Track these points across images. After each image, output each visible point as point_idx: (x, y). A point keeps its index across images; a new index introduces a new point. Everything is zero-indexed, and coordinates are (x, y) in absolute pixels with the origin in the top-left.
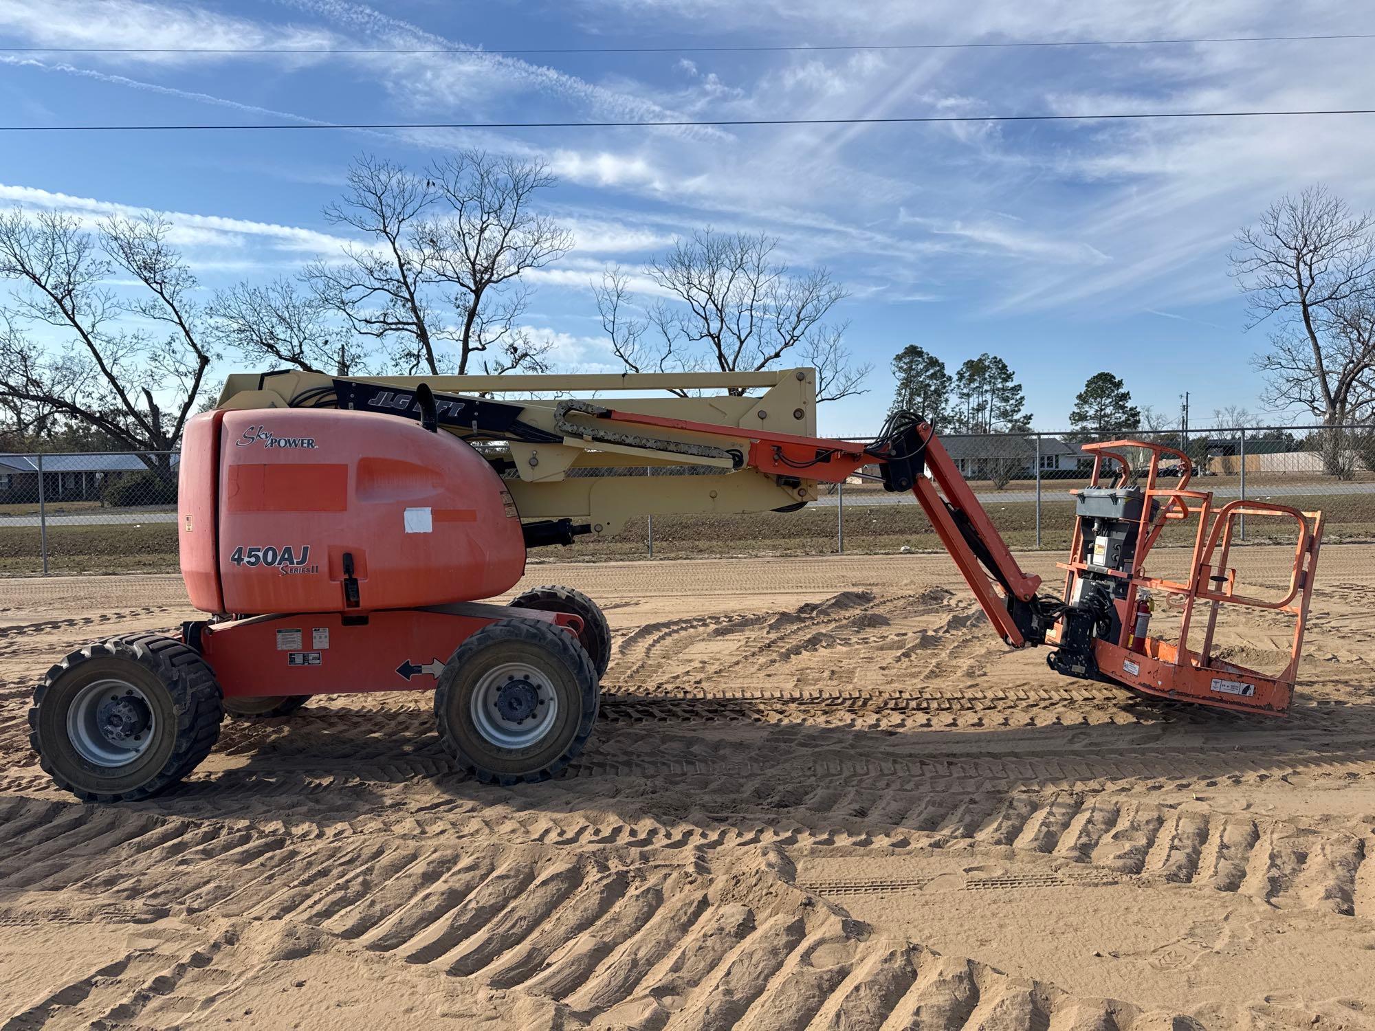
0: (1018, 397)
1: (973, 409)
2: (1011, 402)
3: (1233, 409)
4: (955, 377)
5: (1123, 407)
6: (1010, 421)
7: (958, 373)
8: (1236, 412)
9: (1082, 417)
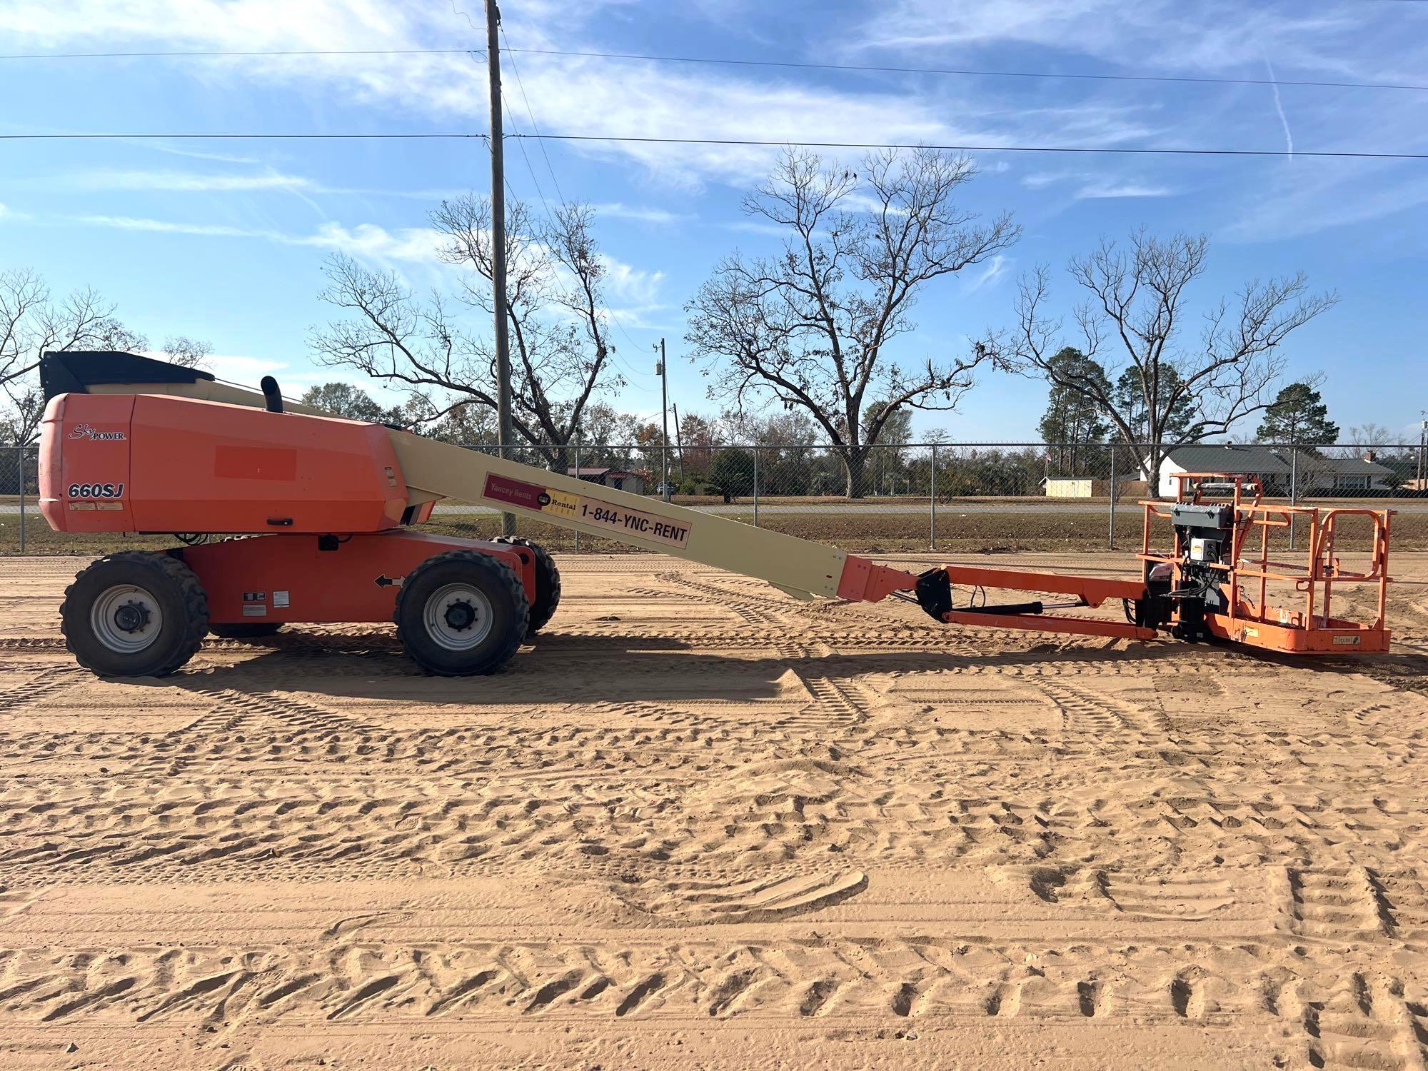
0: (1188, 408)
1: (1134, 419)
2: (1182, 412)
3: (1372, 427)
4: (1116, 384)
5: (1320, 422)
6: (1179, 434)
7: (1120, 379)
8: (1375, 431)
9: (1272, 431)
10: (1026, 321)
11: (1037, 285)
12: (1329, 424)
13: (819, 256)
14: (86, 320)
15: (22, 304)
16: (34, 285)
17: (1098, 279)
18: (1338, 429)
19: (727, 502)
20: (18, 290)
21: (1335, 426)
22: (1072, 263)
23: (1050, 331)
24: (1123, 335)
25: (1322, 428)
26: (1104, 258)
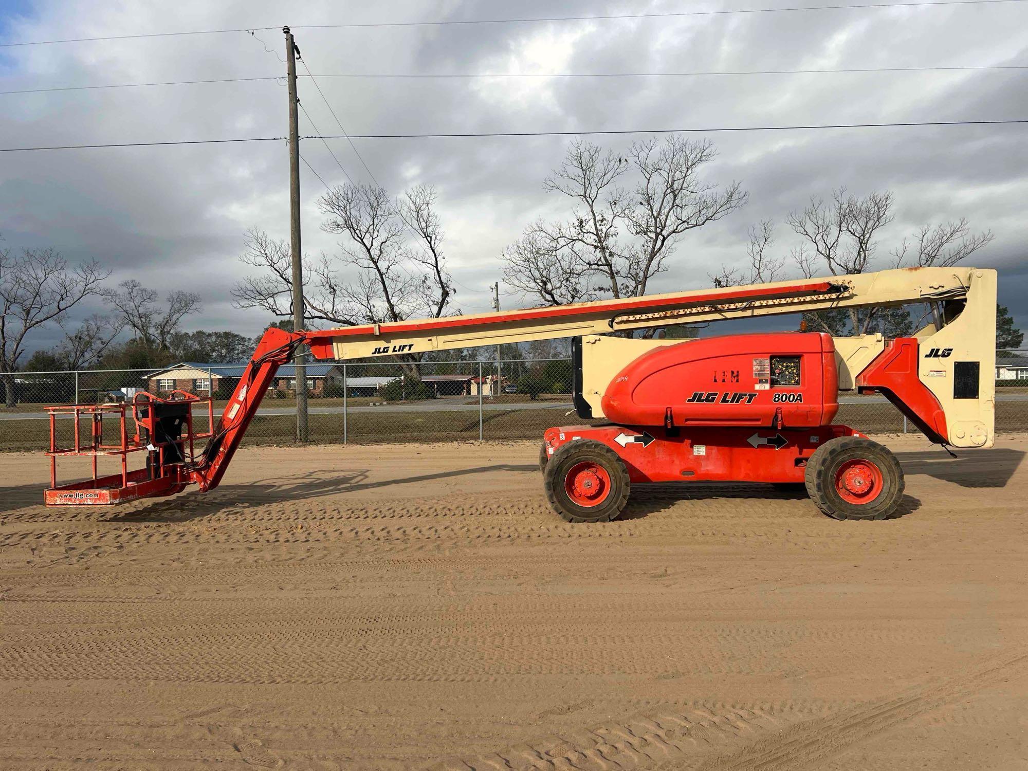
10: (756, 261)
11: (764, 234)
12: (1015, 331)
13: (601, 219)
14: (91, 281)
15: (47, 272)
16: (56, 259)
17: (810, 228)
18: (1022, 334)
19: (533, 399)
20: (44, 262)
21: (1021, 332)
22: (790, 217)
23: (775, 268)
24: (832, 269)
25: (1010, 334)
26: (814, 213)
